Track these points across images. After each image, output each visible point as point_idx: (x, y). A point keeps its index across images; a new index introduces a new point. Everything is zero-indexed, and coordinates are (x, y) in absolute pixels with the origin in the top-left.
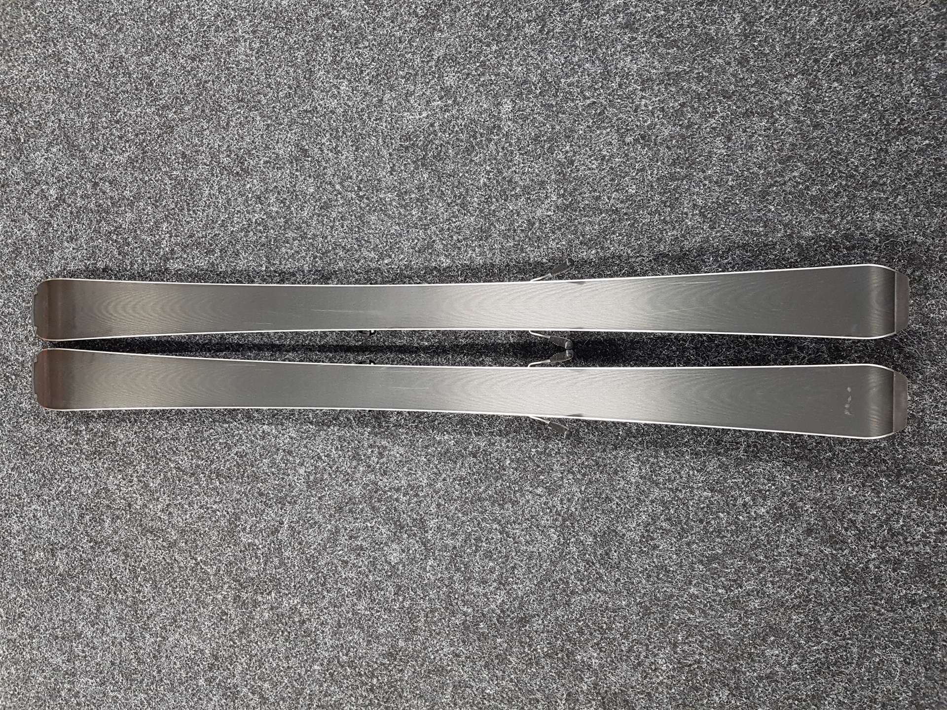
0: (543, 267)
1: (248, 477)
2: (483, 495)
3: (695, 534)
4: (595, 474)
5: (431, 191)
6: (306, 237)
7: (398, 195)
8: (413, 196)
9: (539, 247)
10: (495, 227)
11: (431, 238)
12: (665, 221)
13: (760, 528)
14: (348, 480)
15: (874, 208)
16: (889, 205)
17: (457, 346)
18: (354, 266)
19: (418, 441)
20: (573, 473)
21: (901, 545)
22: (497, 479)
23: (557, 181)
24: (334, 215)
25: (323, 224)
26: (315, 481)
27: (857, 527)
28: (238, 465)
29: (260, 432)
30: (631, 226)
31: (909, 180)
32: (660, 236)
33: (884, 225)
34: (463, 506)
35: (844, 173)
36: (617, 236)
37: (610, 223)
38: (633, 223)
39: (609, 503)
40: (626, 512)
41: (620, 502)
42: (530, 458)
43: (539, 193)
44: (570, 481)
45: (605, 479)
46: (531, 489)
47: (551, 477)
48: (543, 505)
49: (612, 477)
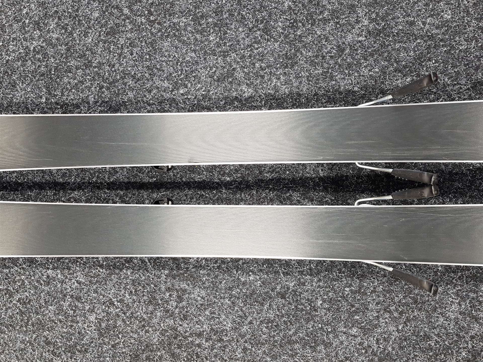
0: (355, 96)
1: (33, 325)
4: (413, 312)
5: (230, 15)
6: (91, 66)
7: (193, 20)
8: (210, 20)
9: (350, 75)
10: (302, 54)
11: (231, 66)
14: (144, 326)
17: (262, 181)
18: (145, 96)
19: (221, 282)
20: (390, 312)
22: (308, 321)
24: (122, 41)
25: (110, 51)
26: (108, 328)
28: (22, 313)
29: (44, 277)
30: (448, 52)
32: (478, 63)
34: (271, 349)
36: (433, 63)
37: (426, 49)
38: (450, 50)
39: (427, 341)
40: (444, 349)
41: (439, 339)
42: (343, 297)
43: (349, 17)
44: (387, 320)
45: (423, 317)
46: (345, 330)
47: (366, 316)
48: (358, 346)
49: (430, 314)
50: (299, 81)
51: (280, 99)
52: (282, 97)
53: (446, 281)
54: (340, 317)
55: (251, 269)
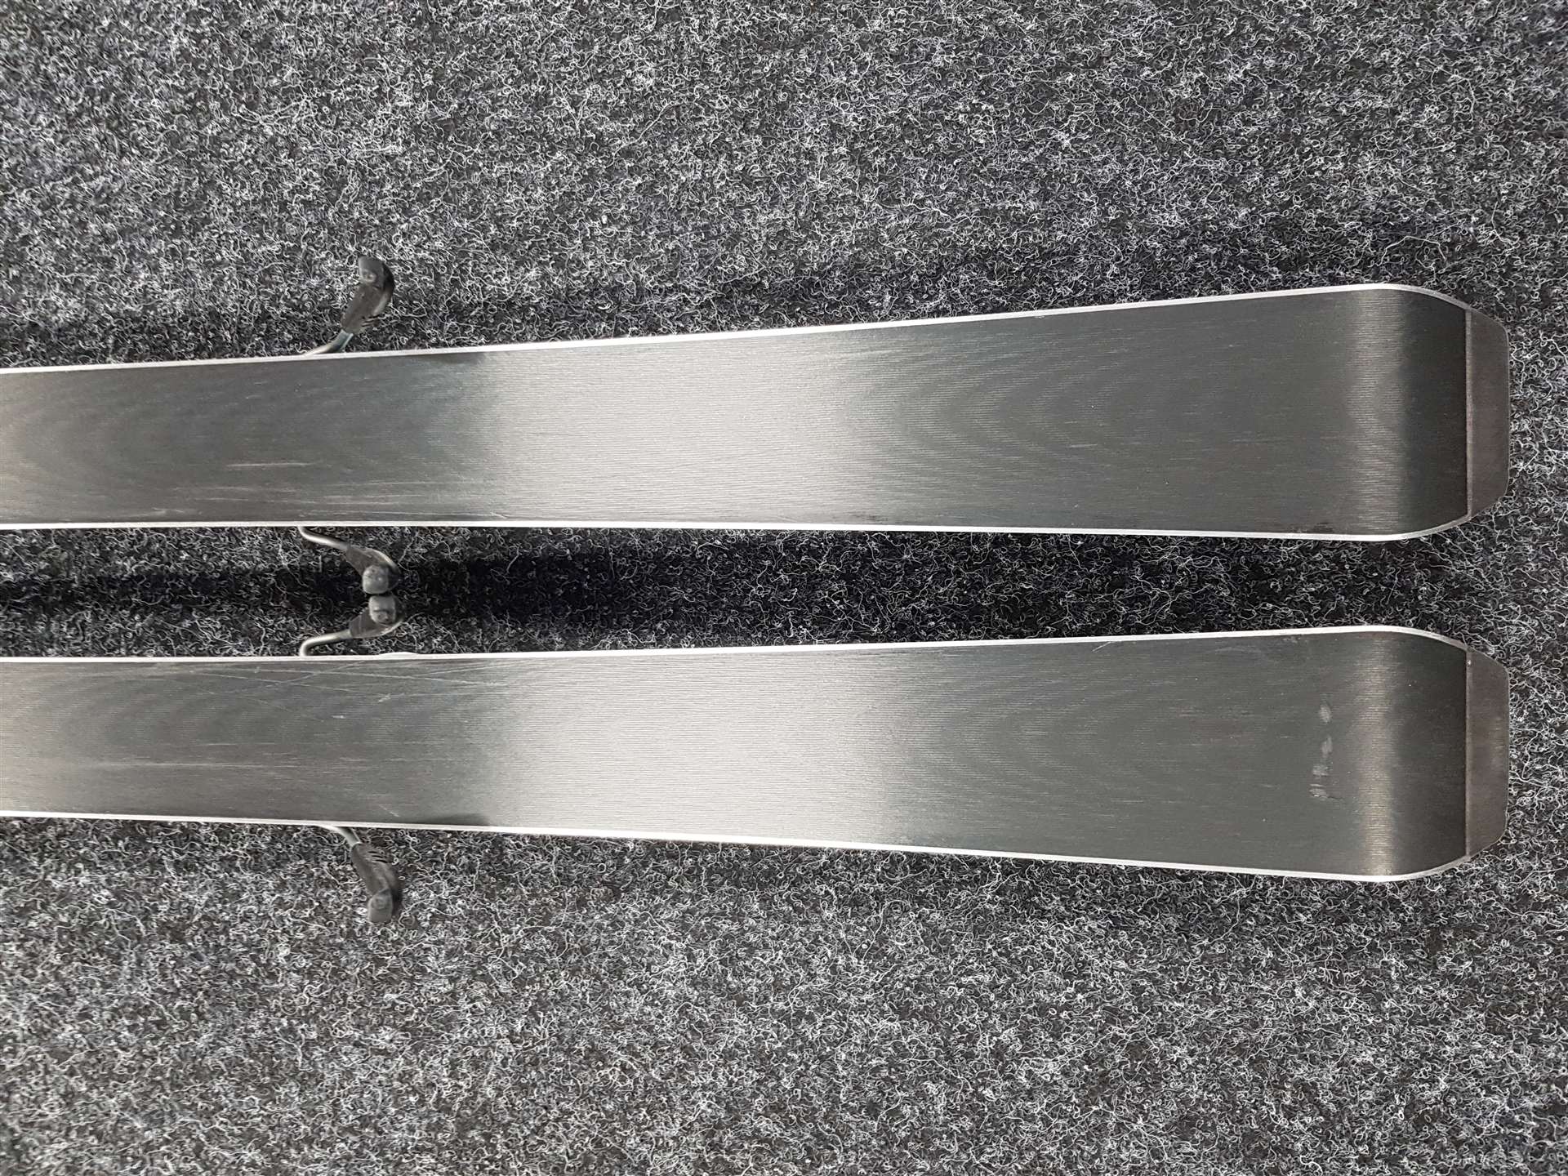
2: (209, 1061)
3: (855, 1148)
4: (554, 977)
10: (220, 192)
12: (746, 179)
13: (1044, 1119)
15: (1357, 140)
16: (1398, 133)
17: (110, 582)
21: (1443, 1150)
22: (249, 1009)
23: (409, 46)
27: (1318, 1104)
30: (648, 190)
31: (1454, 56)
32: (734, 225)
33: (1385, 194)
34: (146, 1095)
35: (1270, 33)
36: (603, 225)
37: (581, 183)
38: (653, 185)
39: (598, 1068)
40: (650, 1091)
41: (631, 1060)
42: (350, 935)
43: (358, 82)
44: (478, 1004)
45: (584, 994)
46: (357, 1034)
47: (418, 993)
48: (396, 1084)
49: (605, 985)
50: (212, 276)
51: (158, 331)
52: (167, 325)
53: (649, 886)
54: (345, 996)
55: (81, 851)
